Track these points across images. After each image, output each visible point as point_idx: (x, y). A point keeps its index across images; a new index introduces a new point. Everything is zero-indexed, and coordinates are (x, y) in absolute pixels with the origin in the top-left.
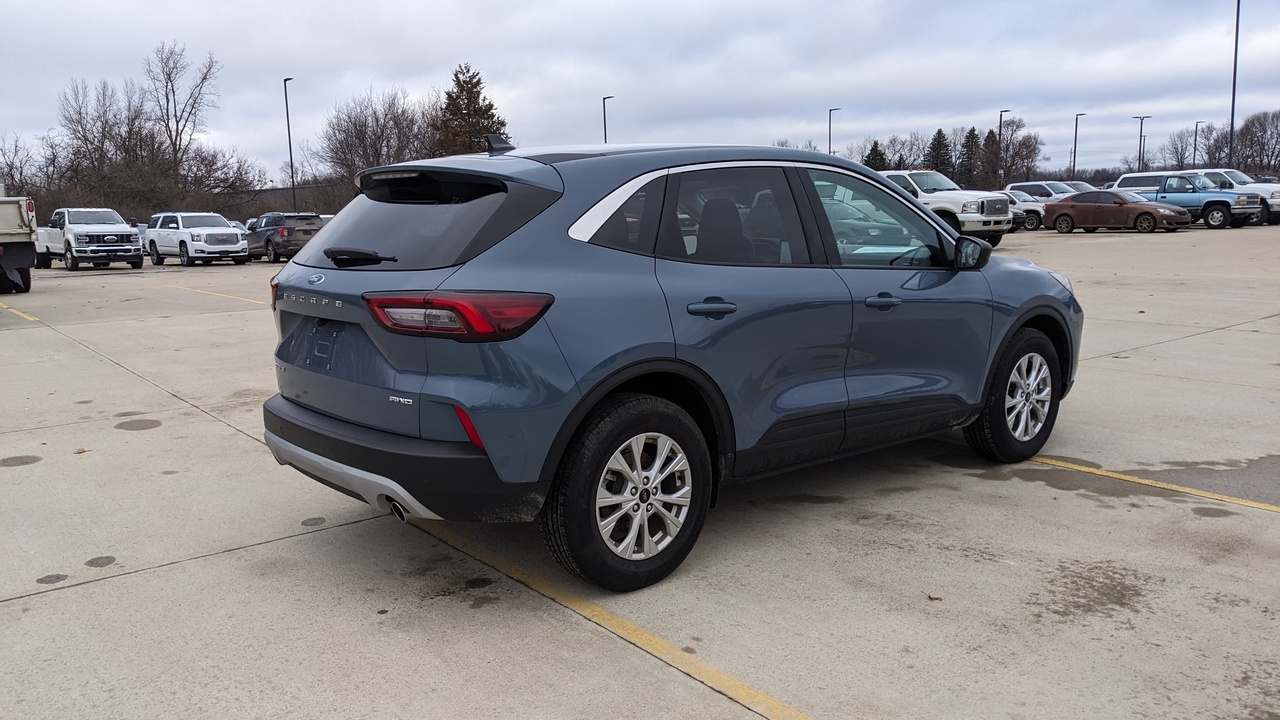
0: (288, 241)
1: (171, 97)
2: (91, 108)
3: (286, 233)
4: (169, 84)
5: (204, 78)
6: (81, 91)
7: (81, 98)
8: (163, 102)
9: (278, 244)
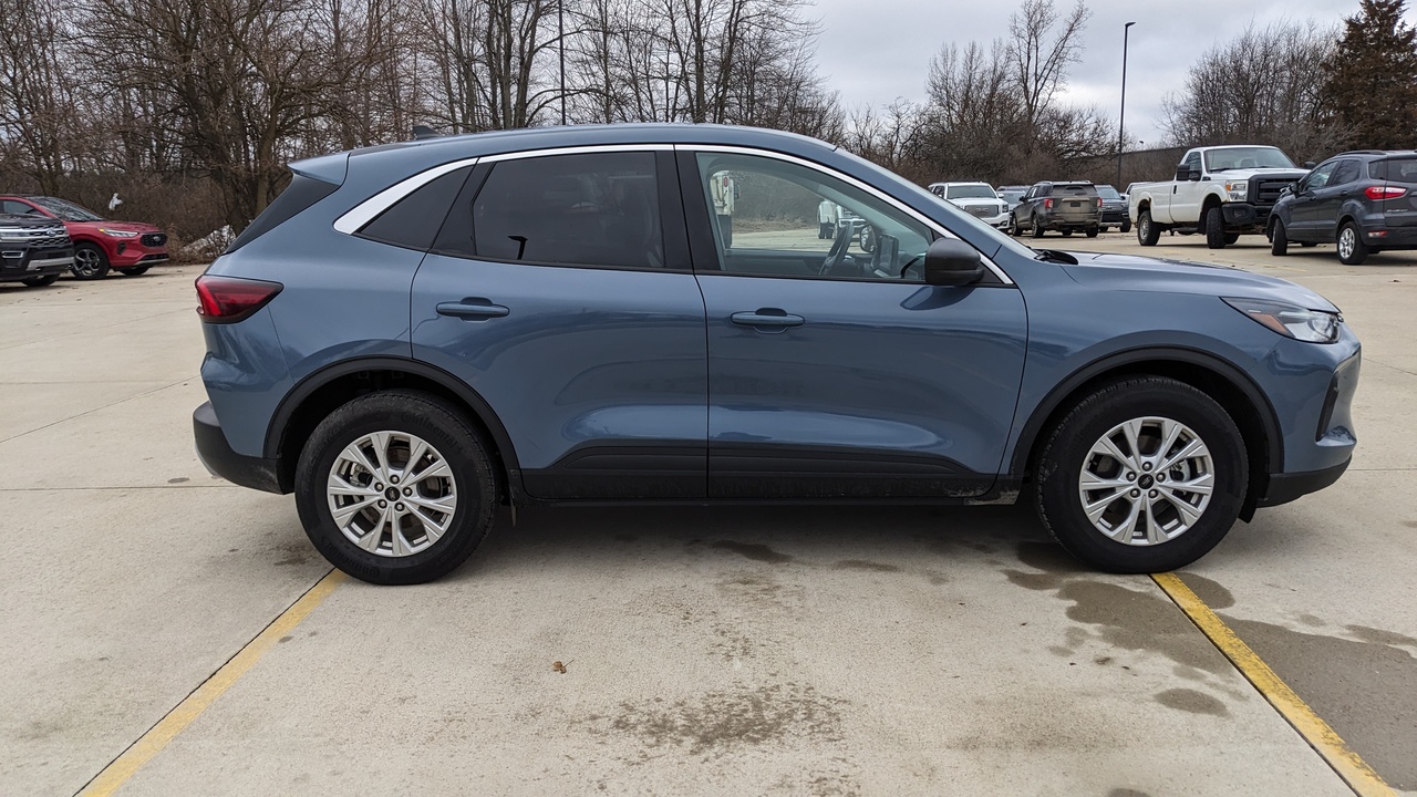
0: (1052, 214)
1: (1033, 55)
2: (959, 73)
3: (1051, 205)
4: (1033, 39)
5: (1071, 30)
6: (950, 56)
7: (949, 63)
8: (1025, 60)
9: (1041, 217)
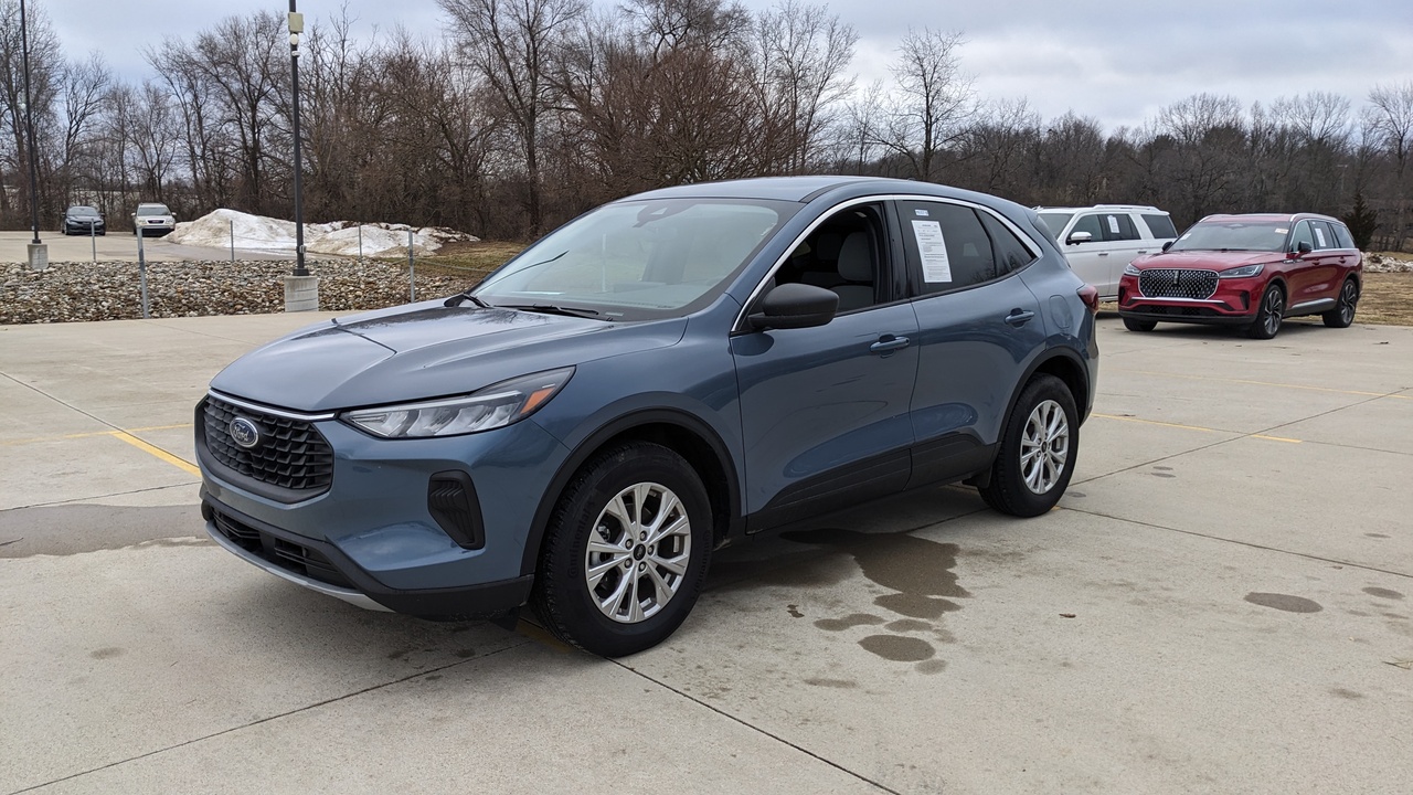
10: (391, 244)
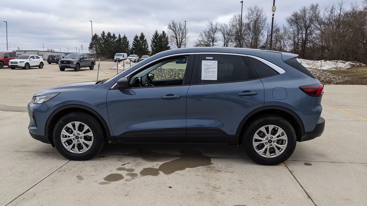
10: (335, 66)
